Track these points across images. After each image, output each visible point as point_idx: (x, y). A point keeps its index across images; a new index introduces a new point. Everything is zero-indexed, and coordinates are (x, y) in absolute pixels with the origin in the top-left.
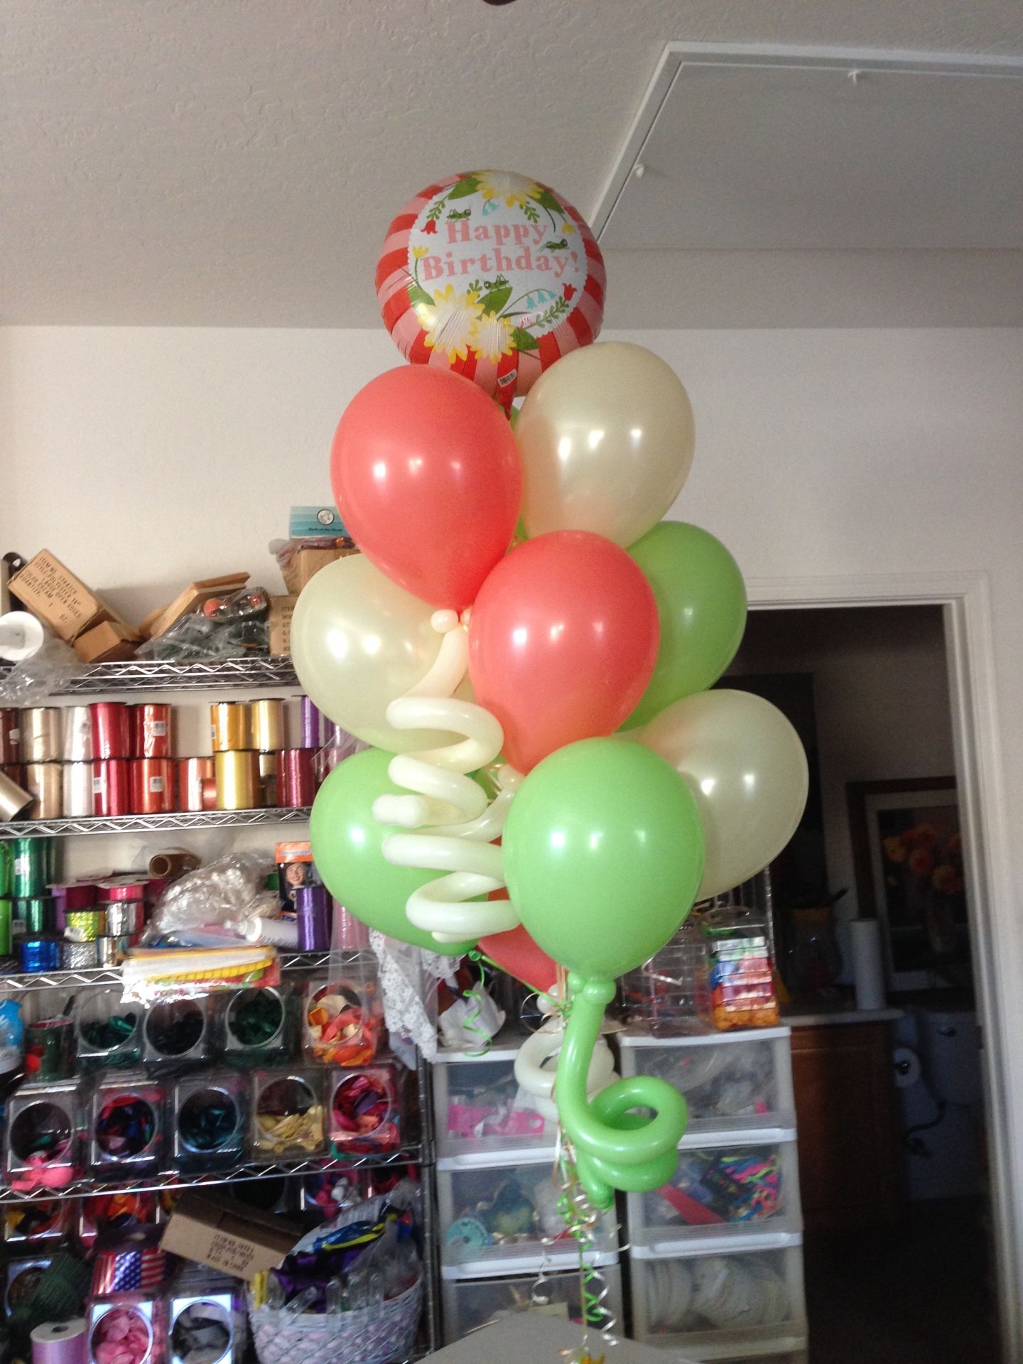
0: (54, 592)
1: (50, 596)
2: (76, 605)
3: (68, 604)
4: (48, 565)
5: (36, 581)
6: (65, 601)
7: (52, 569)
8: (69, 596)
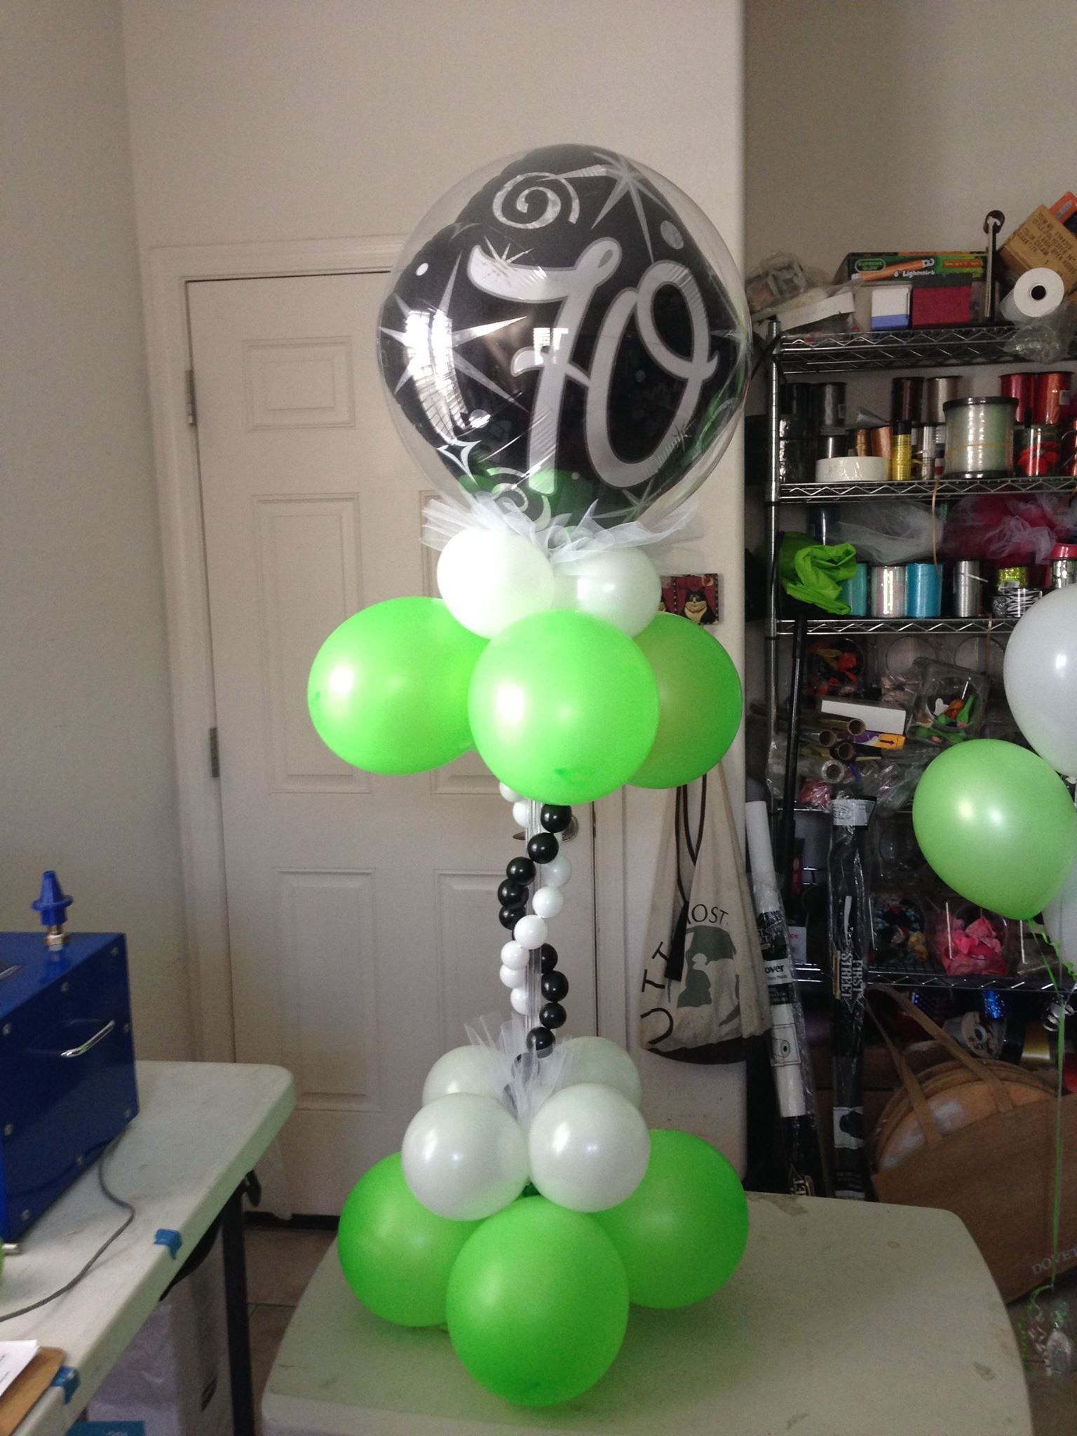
0: (1050, 250)
1: (1046, 253)
2: (1071, 261)
3: (1063, 260)
4: (1045, 222)
5: (1034, 238)
6: (1061, 258)
7: (1049, 226)
8: (1064, 252)
